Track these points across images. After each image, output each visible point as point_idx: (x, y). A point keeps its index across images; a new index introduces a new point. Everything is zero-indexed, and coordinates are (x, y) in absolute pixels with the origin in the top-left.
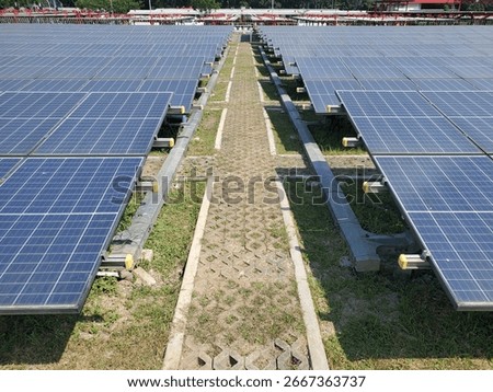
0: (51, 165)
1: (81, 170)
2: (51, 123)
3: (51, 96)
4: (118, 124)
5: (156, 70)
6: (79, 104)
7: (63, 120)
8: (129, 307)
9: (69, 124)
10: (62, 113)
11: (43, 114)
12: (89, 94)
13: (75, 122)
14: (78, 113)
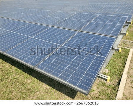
0: (85, 35)
1: (94, 38)
2: (87, 22)
3: (88, 15)
4: (108, 25)
5: (118, 11)
6: (95, 18)
7: (90, 22)
8: (98, 88)
9: (92, 23)
10: (90, 20)
11: (85, 20)
12: (98, 15)
13: (94, 23)
14: (95, 20)
